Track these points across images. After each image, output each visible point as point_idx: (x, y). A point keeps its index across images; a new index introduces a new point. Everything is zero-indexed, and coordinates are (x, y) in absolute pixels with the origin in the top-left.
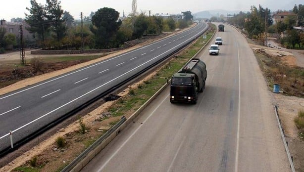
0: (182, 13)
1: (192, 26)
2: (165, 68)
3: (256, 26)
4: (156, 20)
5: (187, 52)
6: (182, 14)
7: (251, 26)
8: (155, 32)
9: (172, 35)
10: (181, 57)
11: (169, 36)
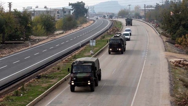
0: (70, 5)
1: (85, 25)
2: (13, 95)
3: (183, 23)
4: (20, 17)
5: (58, 69)
6: (70, 7)
7: (174, 24)
8: (18, 38)
9: (46, 40)
10: (46, 77)
11: (40, 43)
